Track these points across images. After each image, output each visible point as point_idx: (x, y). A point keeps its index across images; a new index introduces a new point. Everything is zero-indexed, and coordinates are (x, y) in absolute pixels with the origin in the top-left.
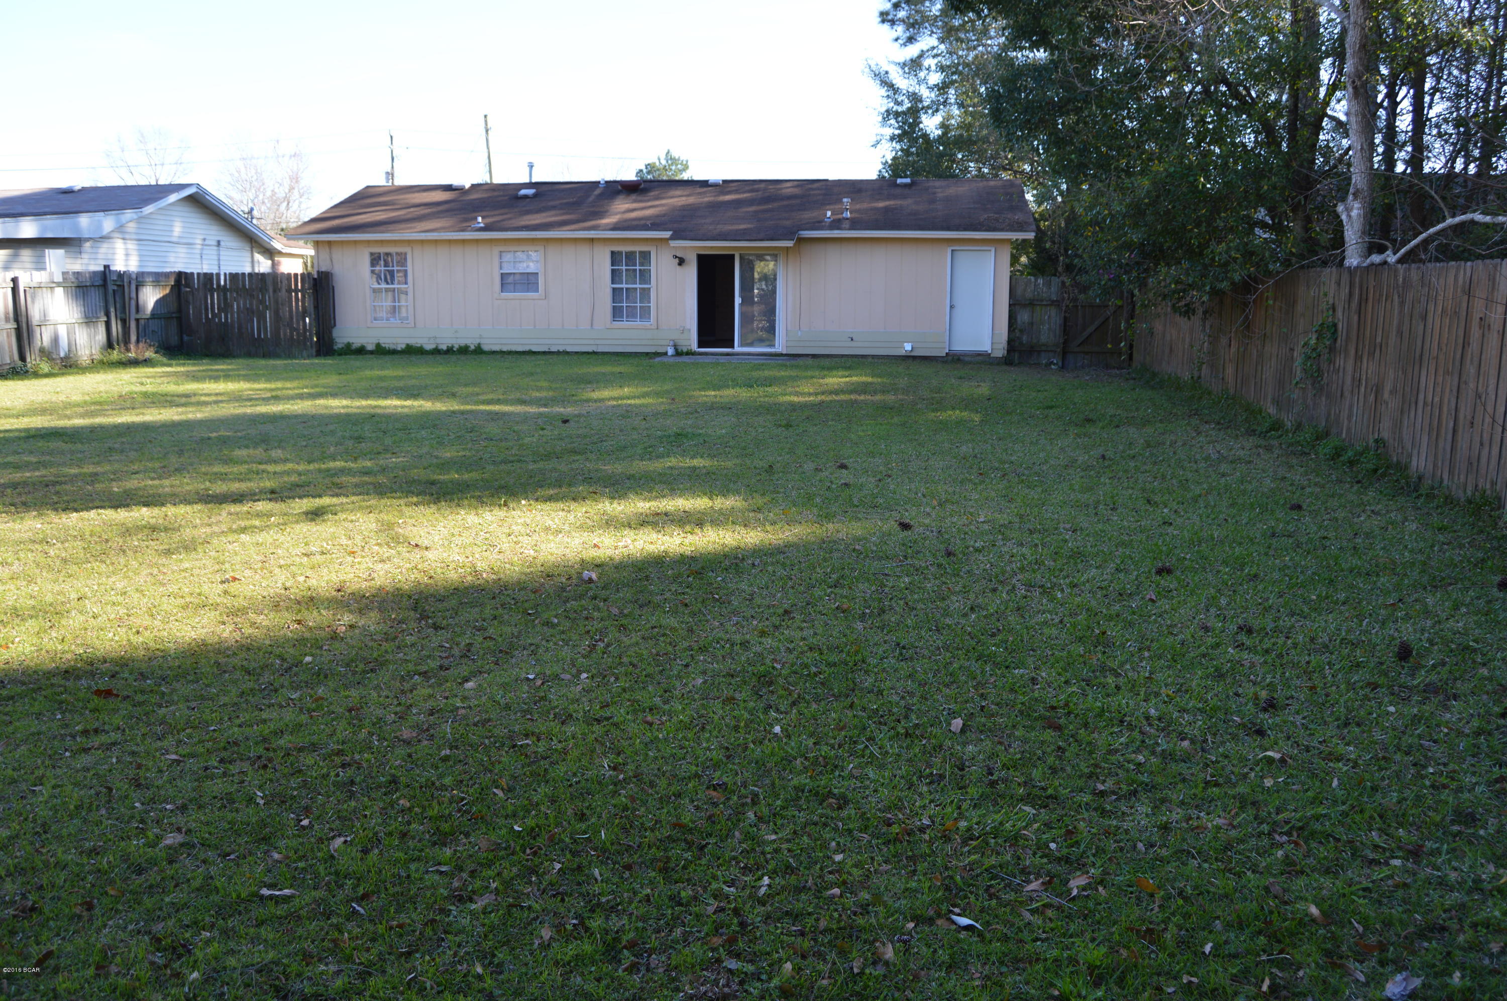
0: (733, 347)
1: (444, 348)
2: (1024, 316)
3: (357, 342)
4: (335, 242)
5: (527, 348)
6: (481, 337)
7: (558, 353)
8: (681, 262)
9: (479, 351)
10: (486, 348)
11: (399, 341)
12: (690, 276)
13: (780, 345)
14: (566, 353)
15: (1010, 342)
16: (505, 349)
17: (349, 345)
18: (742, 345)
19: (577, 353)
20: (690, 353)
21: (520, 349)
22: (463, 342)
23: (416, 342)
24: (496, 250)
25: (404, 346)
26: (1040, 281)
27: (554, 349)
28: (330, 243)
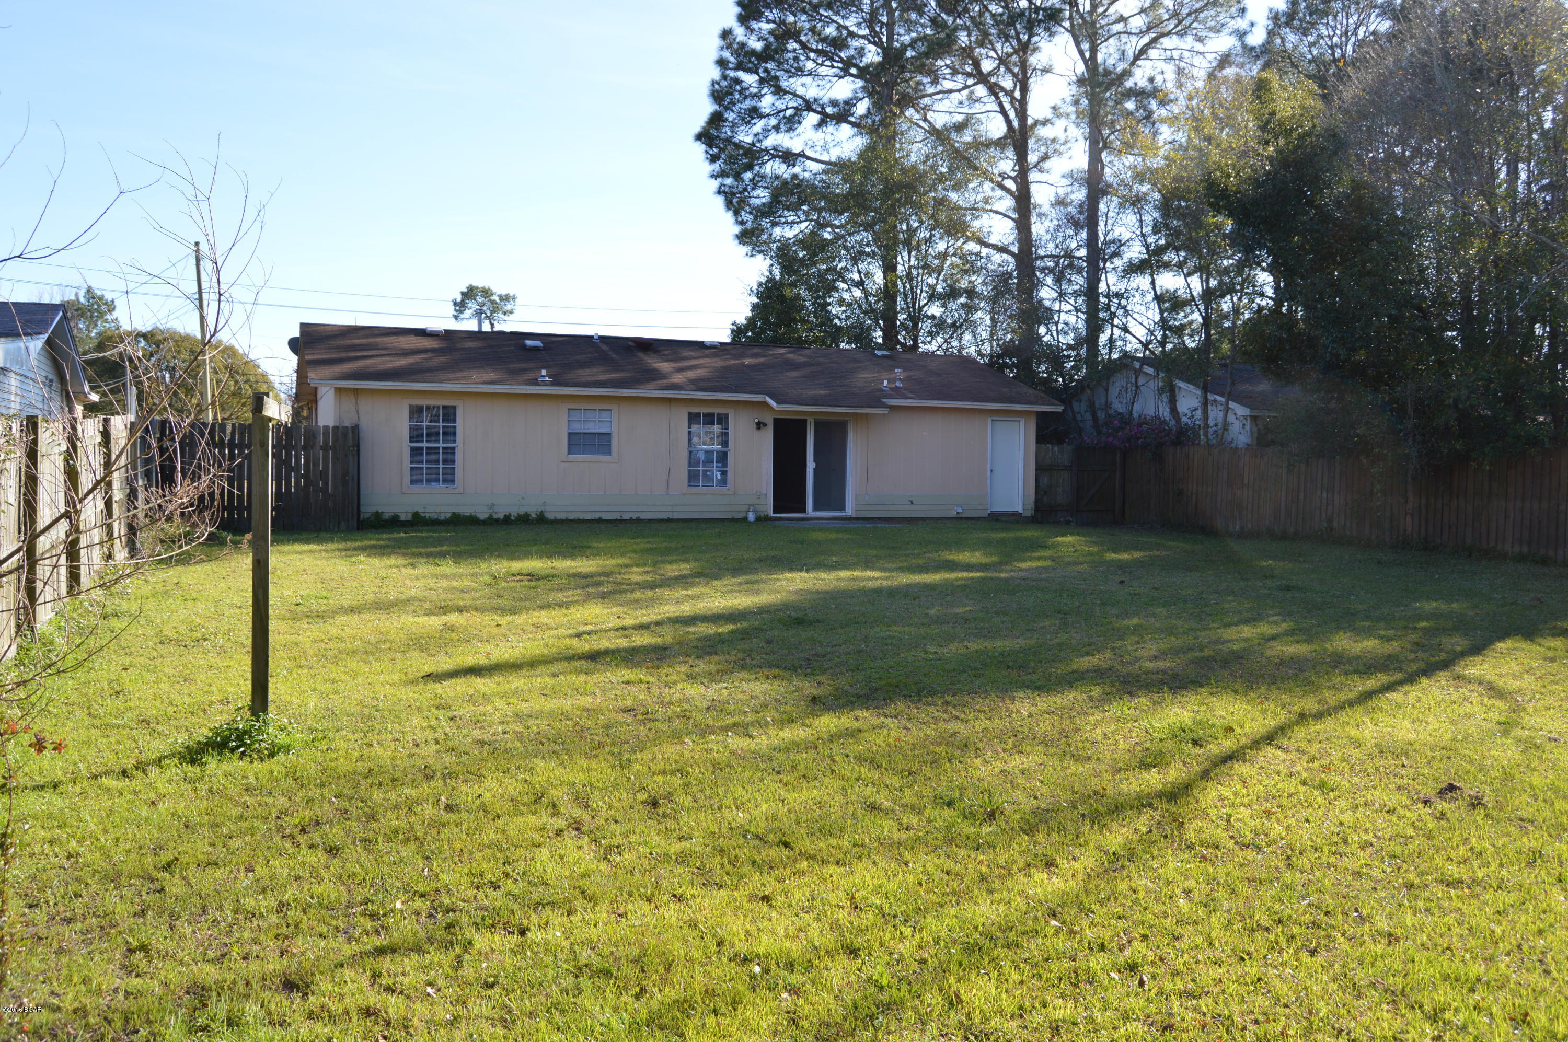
0: (804, 510)
1: (501, 516)
2: (1045, 481)
3: (388, 511)
4: (363, 390)
5: (597, 516)
6: (544, 504)
7: (631, 521)
8: (760, 425)
9: (541, 519)
10: (550, 516)
11: (443, 509)
12: (767, 438)
13: (850, 510)
14: (638, 521)
15: (1037, 501)
16: (571, 517)
17: (377, 515)
18: (816, 509)
19: (650, 520)
20: (767, 519)
21: (589, 517)
22: (523, 510)
23: (466, 510)
24: (564, 407)
25: (448, 516)
26: (1056, 449)
27: (626, 516)
28: (356, 391)
